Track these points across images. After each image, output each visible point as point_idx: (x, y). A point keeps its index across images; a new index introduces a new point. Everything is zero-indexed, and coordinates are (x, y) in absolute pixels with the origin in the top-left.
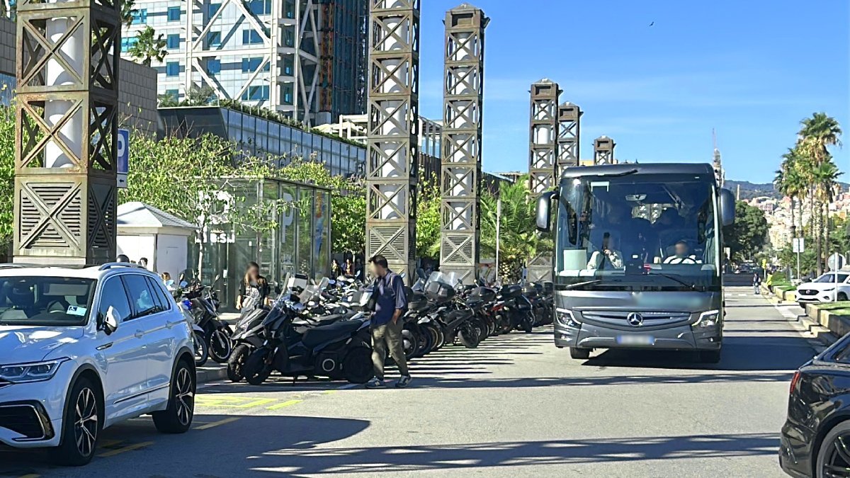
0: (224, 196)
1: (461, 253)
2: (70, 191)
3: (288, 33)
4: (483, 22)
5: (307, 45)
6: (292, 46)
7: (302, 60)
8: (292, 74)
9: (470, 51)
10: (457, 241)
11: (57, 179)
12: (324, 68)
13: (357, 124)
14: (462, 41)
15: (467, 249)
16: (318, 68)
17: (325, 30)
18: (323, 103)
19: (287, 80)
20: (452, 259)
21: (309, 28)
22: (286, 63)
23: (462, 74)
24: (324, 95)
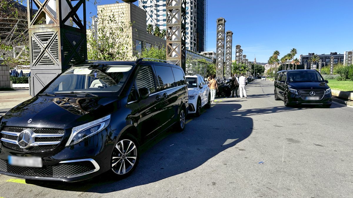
0: (191, 64)
1: (228, 74)
2: (178, 61)
3: (191, 38)
4: (232, 34)
5: (194, 40)
6: (192, 40)
7: (194, 43)
8: (192, 45)
9: (230, 39)
10: (228, 72)
11: (175, 59)
12: (197, 44)
13: (204, 53)
14: (229, 37)
15: (229, 73)
16: (196, 44)
17: (197, 37)
18: (197, 50)
19: (191, 46)
20: (227, 75)
21: (195, 37)
22: (191, 43)
23: (229, 43)
24: (197, 48)
